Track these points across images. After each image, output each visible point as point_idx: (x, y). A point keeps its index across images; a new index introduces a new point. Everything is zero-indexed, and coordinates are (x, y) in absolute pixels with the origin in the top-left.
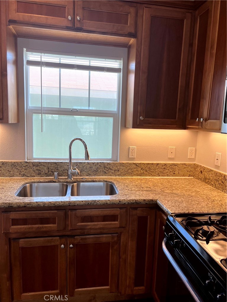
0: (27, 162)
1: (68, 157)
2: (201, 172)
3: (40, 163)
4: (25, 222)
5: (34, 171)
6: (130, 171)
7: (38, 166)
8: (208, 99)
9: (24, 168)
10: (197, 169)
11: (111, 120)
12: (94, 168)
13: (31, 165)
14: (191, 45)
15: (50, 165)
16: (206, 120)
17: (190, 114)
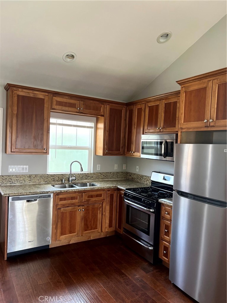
0: (48, 175)
1: (70, 171)
2: (130, 175)
3: (54, 175)
4: (65, 199)
5: (51, 179)
6: (98, 177)
7: (53, 176)
8: (134, 144)
9: (46, 178)
10: (128, 175)
11: (87, 151)
12: (81, 176)
13: (50, 176)
14: (125, 120)
15: (59, 176)
16: (134, 152)
17: (126, 150)
